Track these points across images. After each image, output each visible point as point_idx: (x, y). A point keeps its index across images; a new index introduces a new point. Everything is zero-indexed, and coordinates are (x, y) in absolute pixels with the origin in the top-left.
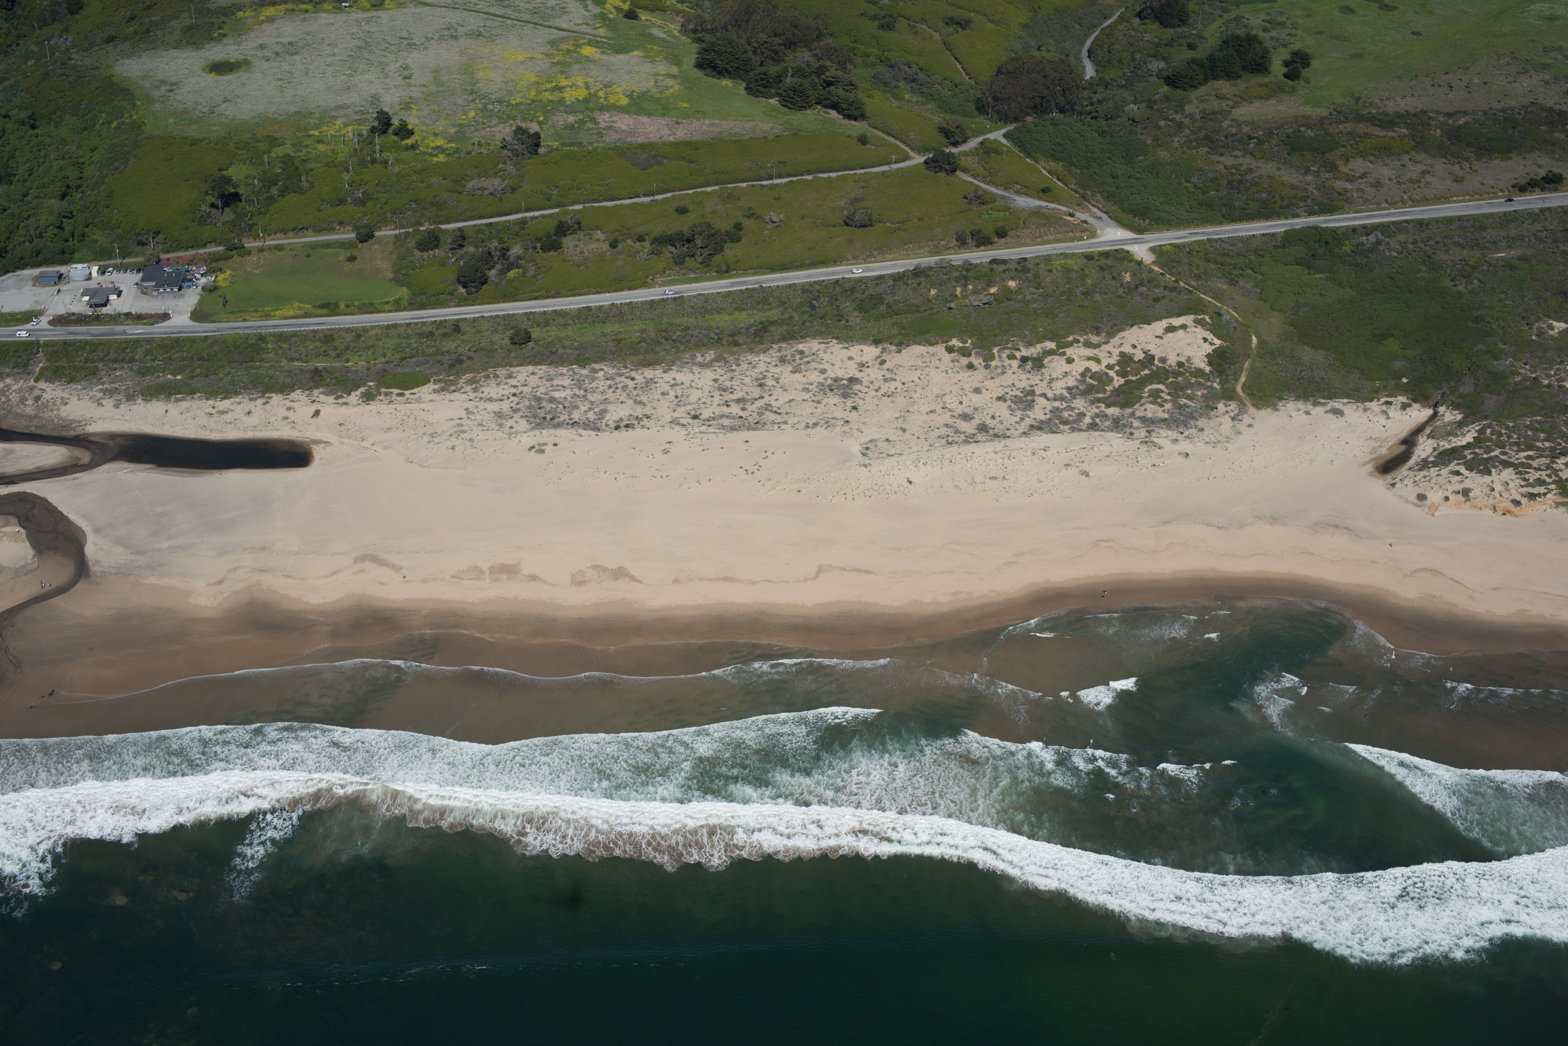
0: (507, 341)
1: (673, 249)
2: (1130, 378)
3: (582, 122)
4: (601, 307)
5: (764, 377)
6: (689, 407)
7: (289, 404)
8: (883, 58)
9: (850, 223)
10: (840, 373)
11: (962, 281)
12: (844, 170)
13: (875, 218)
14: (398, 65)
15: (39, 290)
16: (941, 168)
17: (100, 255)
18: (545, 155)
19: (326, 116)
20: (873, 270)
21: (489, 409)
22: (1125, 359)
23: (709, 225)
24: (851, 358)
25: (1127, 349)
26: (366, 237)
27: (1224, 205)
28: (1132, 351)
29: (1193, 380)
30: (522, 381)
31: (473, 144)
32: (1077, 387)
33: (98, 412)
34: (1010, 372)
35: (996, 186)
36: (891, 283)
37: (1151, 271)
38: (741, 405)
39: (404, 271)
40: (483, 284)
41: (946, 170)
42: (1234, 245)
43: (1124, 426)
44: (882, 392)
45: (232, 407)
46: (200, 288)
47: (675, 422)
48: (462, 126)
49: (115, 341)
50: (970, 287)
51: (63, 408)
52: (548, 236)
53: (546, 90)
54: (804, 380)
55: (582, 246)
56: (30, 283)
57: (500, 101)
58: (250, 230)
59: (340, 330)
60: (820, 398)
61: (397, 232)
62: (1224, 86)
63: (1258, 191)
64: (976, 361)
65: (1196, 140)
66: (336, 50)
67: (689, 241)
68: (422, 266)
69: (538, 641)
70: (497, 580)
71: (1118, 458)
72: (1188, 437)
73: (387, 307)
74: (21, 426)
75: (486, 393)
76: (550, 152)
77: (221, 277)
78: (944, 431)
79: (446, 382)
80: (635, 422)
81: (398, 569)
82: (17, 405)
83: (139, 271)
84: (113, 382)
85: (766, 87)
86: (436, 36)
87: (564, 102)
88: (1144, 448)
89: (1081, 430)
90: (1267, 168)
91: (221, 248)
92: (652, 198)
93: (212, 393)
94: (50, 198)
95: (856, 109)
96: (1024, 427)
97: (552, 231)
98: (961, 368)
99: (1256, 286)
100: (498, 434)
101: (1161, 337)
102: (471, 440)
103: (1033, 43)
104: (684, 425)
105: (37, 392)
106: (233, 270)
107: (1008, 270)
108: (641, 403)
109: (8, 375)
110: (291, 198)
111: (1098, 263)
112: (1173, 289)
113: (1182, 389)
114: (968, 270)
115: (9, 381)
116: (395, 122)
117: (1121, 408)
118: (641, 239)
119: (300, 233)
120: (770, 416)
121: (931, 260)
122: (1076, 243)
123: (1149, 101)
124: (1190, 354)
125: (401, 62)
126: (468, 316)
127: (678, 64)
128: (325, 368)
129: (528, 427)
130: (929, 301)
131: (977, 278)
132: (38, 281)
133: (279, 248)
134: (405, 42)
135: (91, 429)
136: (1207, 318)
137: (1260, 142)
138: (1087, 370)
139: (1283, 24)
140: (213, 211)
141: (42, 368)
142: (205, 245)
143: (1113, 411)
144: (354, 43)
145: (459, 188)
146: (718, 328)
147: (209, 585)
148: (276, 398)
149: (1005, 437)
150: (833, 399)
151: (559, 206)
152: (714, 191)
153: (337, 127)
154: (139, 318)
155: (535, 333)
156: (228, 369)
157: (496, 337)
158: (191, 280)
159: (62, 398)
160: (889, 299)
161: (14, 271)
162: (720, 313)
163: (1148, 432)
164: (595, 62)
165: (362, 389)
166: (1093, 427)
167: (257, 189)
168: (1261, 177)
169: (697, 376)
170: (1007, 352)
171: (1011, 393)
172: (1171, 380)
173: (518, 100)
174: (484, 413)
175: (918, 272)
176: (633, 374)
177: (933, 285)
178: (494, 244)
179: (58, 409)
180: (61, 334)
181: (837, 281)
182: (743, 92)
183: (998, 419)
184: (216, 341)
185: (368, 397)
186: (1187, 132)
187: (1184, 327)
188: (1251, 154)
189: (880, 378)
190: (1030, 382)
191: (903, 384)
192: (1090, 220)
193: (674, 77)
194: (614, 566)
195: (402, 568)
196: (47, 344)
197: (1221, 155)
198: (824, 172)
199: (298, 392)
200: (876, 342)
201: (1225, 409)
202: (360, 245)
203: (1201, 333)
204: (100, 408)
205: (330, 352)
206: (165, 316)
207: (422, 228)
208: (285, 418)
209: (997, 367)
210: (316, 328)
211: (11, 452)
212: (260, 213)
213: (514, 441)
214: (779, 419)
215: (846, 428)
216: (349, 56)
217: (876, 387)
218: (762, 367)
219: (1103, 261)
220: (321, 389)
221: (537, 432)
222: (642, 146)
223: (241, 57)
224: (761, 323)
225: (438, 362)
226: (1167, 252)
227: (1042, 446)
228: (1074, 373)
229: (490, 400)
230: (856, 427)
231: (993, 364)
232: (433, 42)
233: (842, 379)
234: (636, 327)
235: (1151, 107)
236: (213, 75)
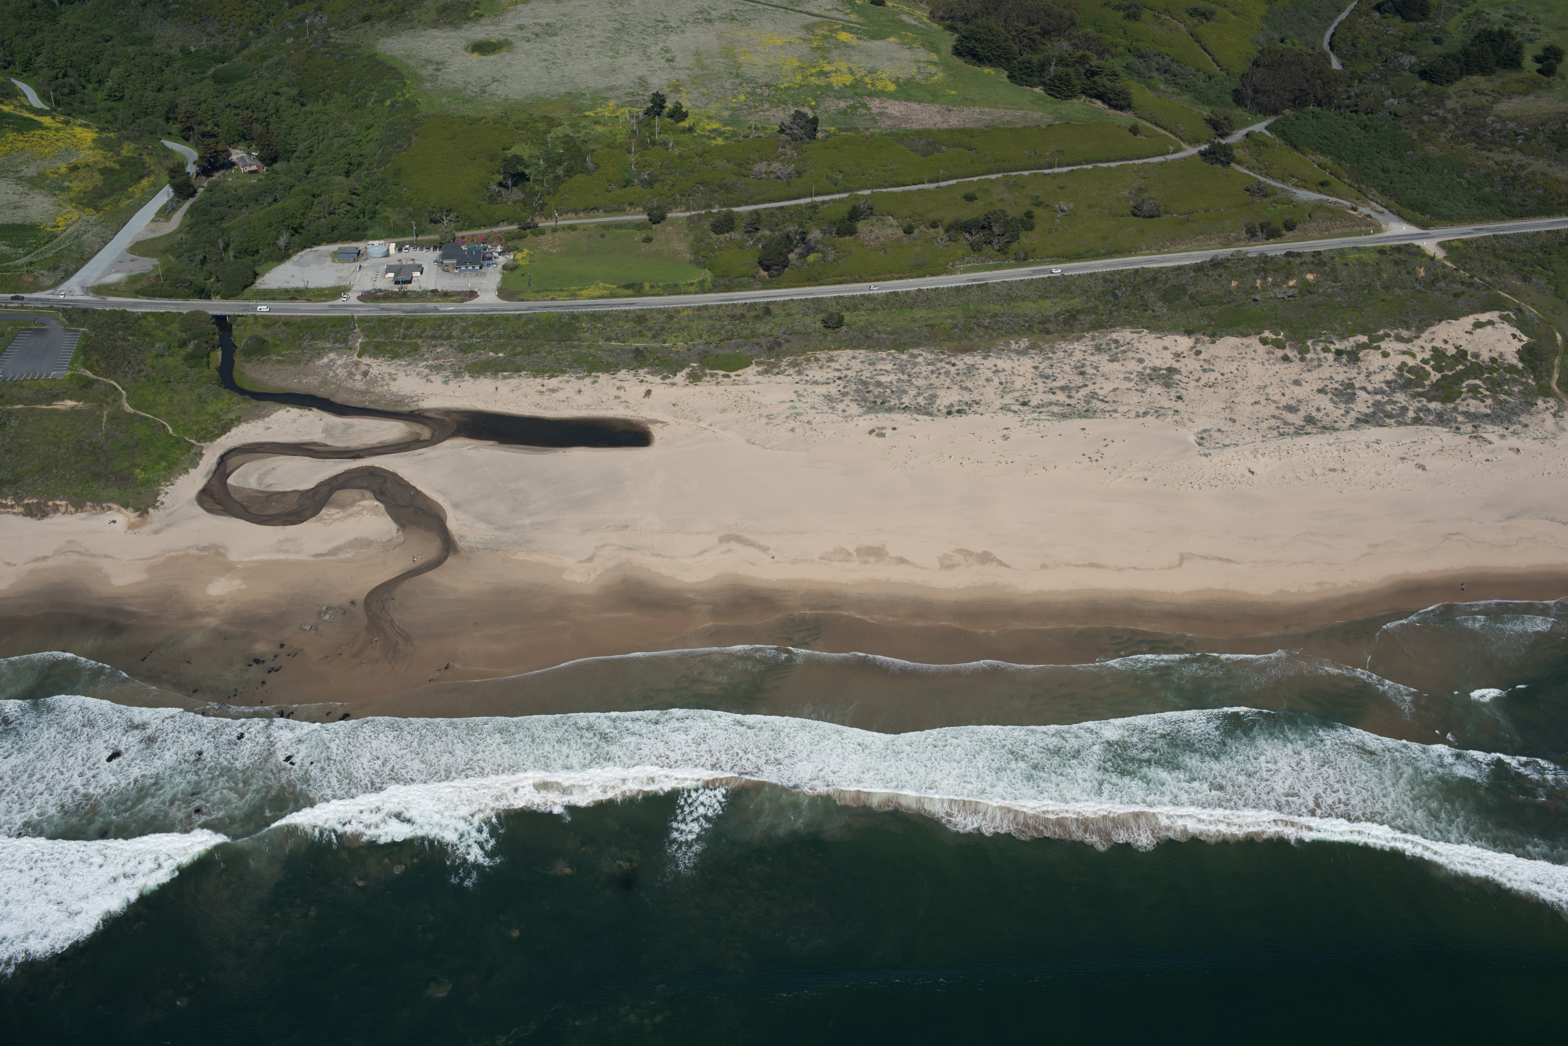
0: (819, 325)
1: (967, 235)
2: (1446, 373)
3: (854, 108)
4: (907, 293)
5: (1083, 366)
6: (1016, 394)
7: (619, 384)
8: (1132, 48)
9: (1139, 213)
10: (1158, 363)
11: (1262, 274)
12: (1121, 160)
13: (1162, 209)
14: (659, 48)
15: (340, 266)
16: (1217, 159)
17: (392, 232)
18: (823, 140)
19: (598, 98)
20: (1169, 261)
21: (818, 392)
22: (1438, 354)
23: (1003, 212)
24: (1165, 348)
25: (1439, 344)
26: (657, 218)
27: (1502, 201)
28: (1444, 346)
29: (1508, 376)
30: (845, 364)
31: (750, 128)
32: (1396, 381)
33: (427, 388)
34: (1326, 365)
35: (1273, 179)
36: (1192, 274)
37: (1444, 266)
38: (1067, 393)
39: (703, 253)
40: (786, 266)
41: (1222, 162)
42: (1520, 241)
43: (1449, 420)
44: (1202, 382)
45: (561, 385)
46: (500, 266)
47: (1005, 408)
48: (734, 109)
49: (430, 318)
50: (1270, 279)
51: (392, 383)
52: (842, 221)
53: (812, 75)
54: (1123, 369)
55: (877, 231)
56: (329, 259)
57: (767, 85)
58: (541, 210)
59: (651, 310)
60: (1143, 387)
61: (688, 214)
62: (1478, 81)
63: (1533, 188)
64: (1291, 353)
65: (1463, 135)
66: (594, 32)
67: (983, 228)
68: (721, 249)
69: (919, 623)
70: (866, 562)
71: (1451, 452)
72: (1514, 433)
73: (692, 289)
74: (354, 400)
75: (811, 376)
76: (827, 137)
77: (519, 256)
78: (1273, 422)
79: (768, 364)
80: (967, 408)
81: (765, 550)
82: (346, 380)
83: (435, 248)
84: (436, 359)
85: (1030, 76)
86: (691, 19)
87: (832, 87)
88: (1474, 443)
89: (1406, 424)
90: (1539, 165)
91: (514, 227)
92: (936, 185)
93: (538, 372)
94: (335, 174)
95: (1123, 99)
96: (1350, 420)
97: (846, 215)
98: (1276, 360)
99: (1549, 283)
100: (834, 417)
101: (1471, 333)
102: (809, 422)
103: (1277, 36)
104: (1015, 412)
105: (363, 368)
106: (530, 249)
107: (1305, 263)
108: (966, 388)
109: (330, 350)
110: (579, 178)
111: (1391, 257)
112: (1471, 285)
113: (1499, 385)
114: (1266, 263)
115: (332, 355)
116: (669, 105)
117: (1443, 403)
118: (934, 225)
119: (591, 214)
120: (1096, 404)
121: (1224, 252)
122: (1363, 237)
123: (1408, 95)
124: (1502, 350)
125: (661, 45)
126: (778, 299)
127: (937, 51)
128: (645, 348)
129: (861, 410)
130: (1230, 292)
131: (1276, 271)
132: (337, 256)
133: (573, 228)
134: (662, 25)
135: (425, 404)
136: (1511, 314)
137: (1527, 139)
138: (1404, 364)
139: (1524, 19)
140: (503, 191)
141: (361, 344)
142: (497, 224)
143: (1434, 405)
144: (610, 26)
145: (743, 171)
146: (1025, 315)
147: (579, 562)
148: (603, 378)
149: (1336, 430)
150: (1155, 389)
151: (846, 191)
152: (997, 179)
153: (611, 108)
154: (446, 295)
155: (847, 317)
156: (548, 348)
157: (808, 321)
158: (490, 259)
159: (390, 374)
160: (1191, 290)
161: (310, 247)
162: (1023, 300)
163: (1474, 426)
164: (853, 47)
165: (687, 370)
166: (1417, 421)
167: (542, 169)
168: (1534, 173)
169: (1017, 363)
170: (1322, 345)
171: (1331, 386)
172: (1486, 375)
173: (786, 85)
174: (813, 395)
175: (1215, 264)
176: (953, 360)
177: (1234, 277)
178: (792, 228)
179: (388, 385)
180: (372, 310)
181: (1137, 271)
182: (1007, 80)
183: (1323, 412)
184: (529, 320)
185: (694, 378)
186: (1452, 127)
187: (1491, 323)
188: (1521, 150)
189: (1199, 368)
190: (1347, 375)
191: (1222, 374)
192: (1373, 214)
193: (935, 64)
194: (979, 551)
195: (768, 549)
196: (362, 320)
197: (1490, 150)
198: (1101, 162)
199: (623, 371)
200: (1189, 333)
201: (1544, 406)
202: (654, 226)
203: (1509, 330)
204: (429, 384)
205: (646, 333)
206: (472, 294)
207: (714, 211)
208: (617, 397)
209: (1312, 360)
210: (627, 308)
211: (350, 426)
212: (549, 193)
213: (851, 425)
214: (1108, 407)
215: (1177, 418)
216: (608, 37)
217: (1196, 377)
218: (1078, 355)
219: (1396, 256)
220: (646, 370)
221: (872, 416)
222: (919, 133)
223: (502, 38)
224: (1067, 311)
225: (757, 344)
226: (1457, 248)
227: (1373, 438)
228: (1391, 367)
229: (816, 383)
230: (1186, 417)
231: (1308, 356)
232: (688, 25)
233: (1161, 369)
234: (945, 314)
235: (1412, 102)
236: (476, 55)
